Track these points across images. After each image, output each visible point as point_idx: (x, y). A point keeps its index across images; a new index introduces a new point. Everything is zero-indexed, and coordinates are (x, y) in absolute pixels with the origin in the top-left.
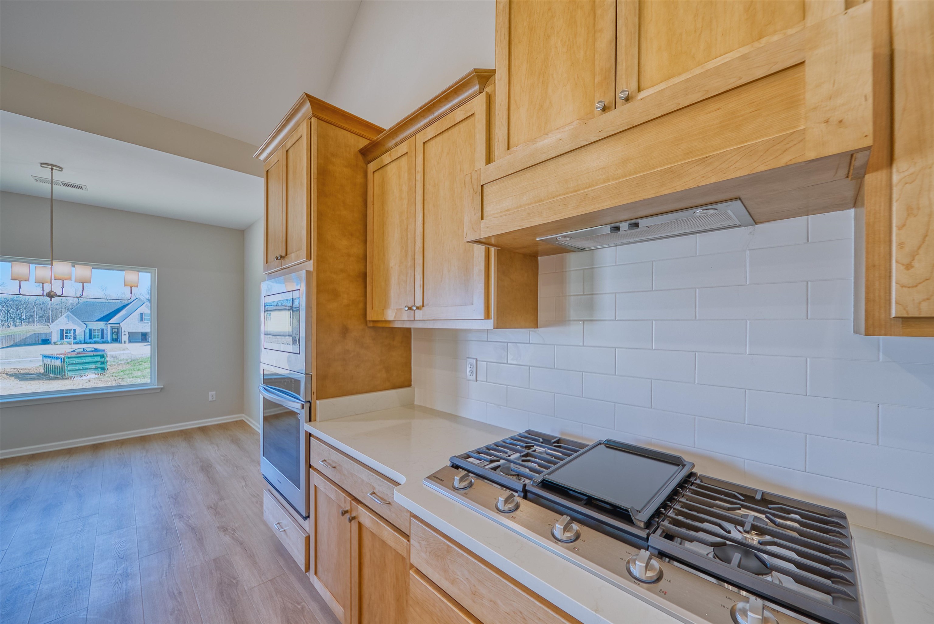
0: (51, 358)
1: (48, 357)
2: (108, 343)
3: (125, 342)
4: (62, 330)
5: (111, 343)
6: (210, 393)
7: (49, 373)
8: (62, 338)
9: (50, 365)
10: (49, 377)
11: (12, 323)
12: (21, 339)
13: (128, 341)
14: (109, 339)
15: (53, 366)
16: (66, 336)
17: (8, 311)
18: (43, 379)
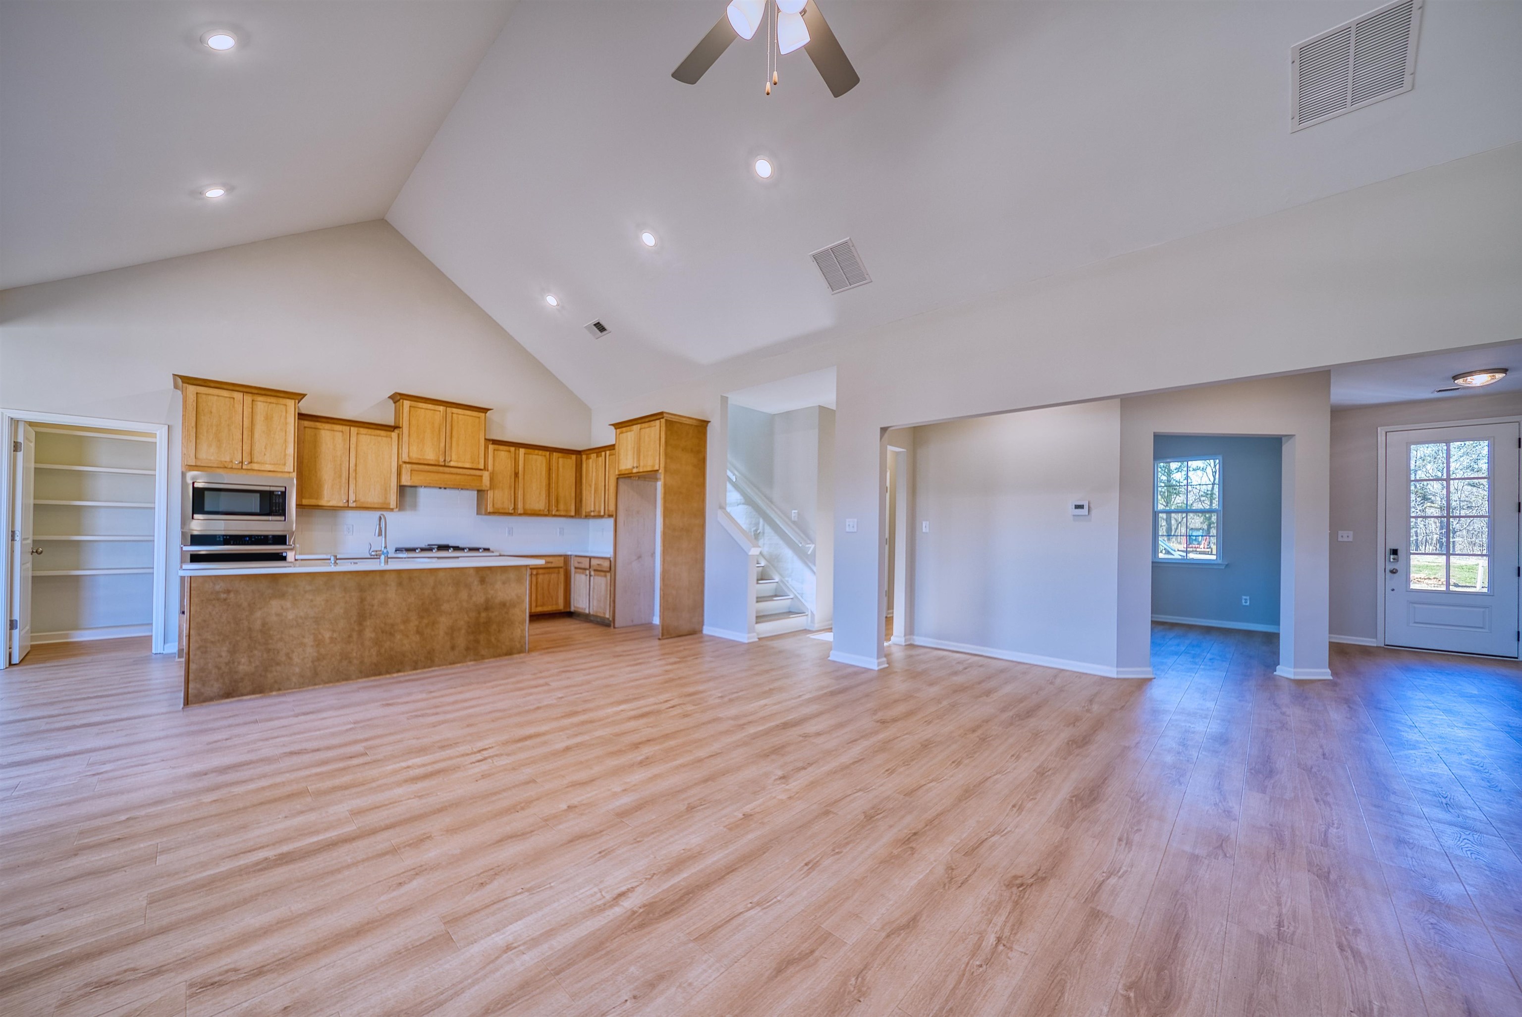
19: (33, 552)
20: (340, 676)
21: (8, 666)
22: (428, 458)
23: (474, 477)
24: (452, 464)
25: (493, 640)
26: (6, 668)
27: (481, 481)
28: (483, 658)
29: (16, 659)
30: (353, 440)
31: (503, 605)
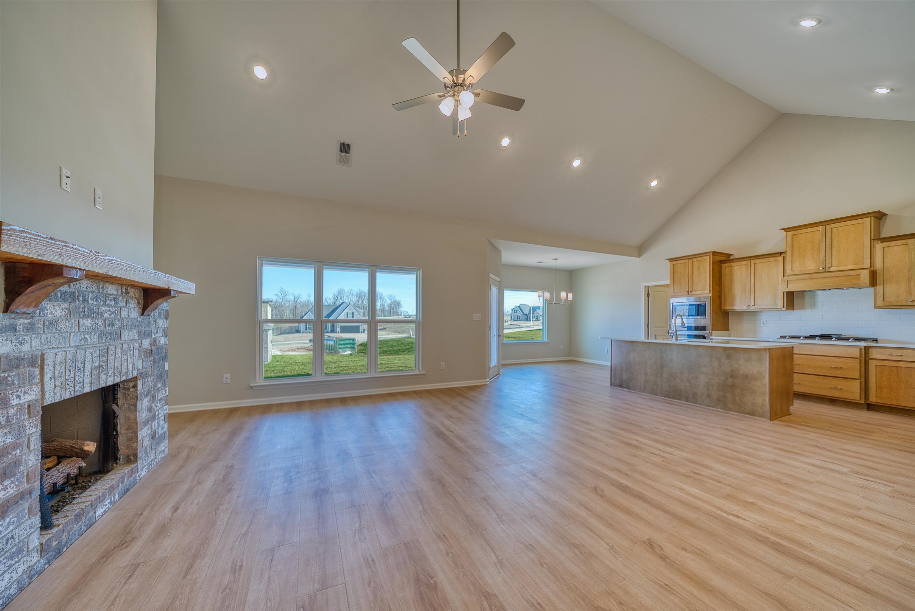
2: (329, 333)
3: (338, 333)
5: (331, 333)
8: (306, 329)
13: (340, 332)
14: (330, 331)
16: (308, 328)
20: (653, 392)
22: (809, 268)
23: (849, 277)
24: (832, 269)
25: (737, 399)
27: (859, 279)
28: (730, 410)
30: (753, 267)
31: (746, 376)
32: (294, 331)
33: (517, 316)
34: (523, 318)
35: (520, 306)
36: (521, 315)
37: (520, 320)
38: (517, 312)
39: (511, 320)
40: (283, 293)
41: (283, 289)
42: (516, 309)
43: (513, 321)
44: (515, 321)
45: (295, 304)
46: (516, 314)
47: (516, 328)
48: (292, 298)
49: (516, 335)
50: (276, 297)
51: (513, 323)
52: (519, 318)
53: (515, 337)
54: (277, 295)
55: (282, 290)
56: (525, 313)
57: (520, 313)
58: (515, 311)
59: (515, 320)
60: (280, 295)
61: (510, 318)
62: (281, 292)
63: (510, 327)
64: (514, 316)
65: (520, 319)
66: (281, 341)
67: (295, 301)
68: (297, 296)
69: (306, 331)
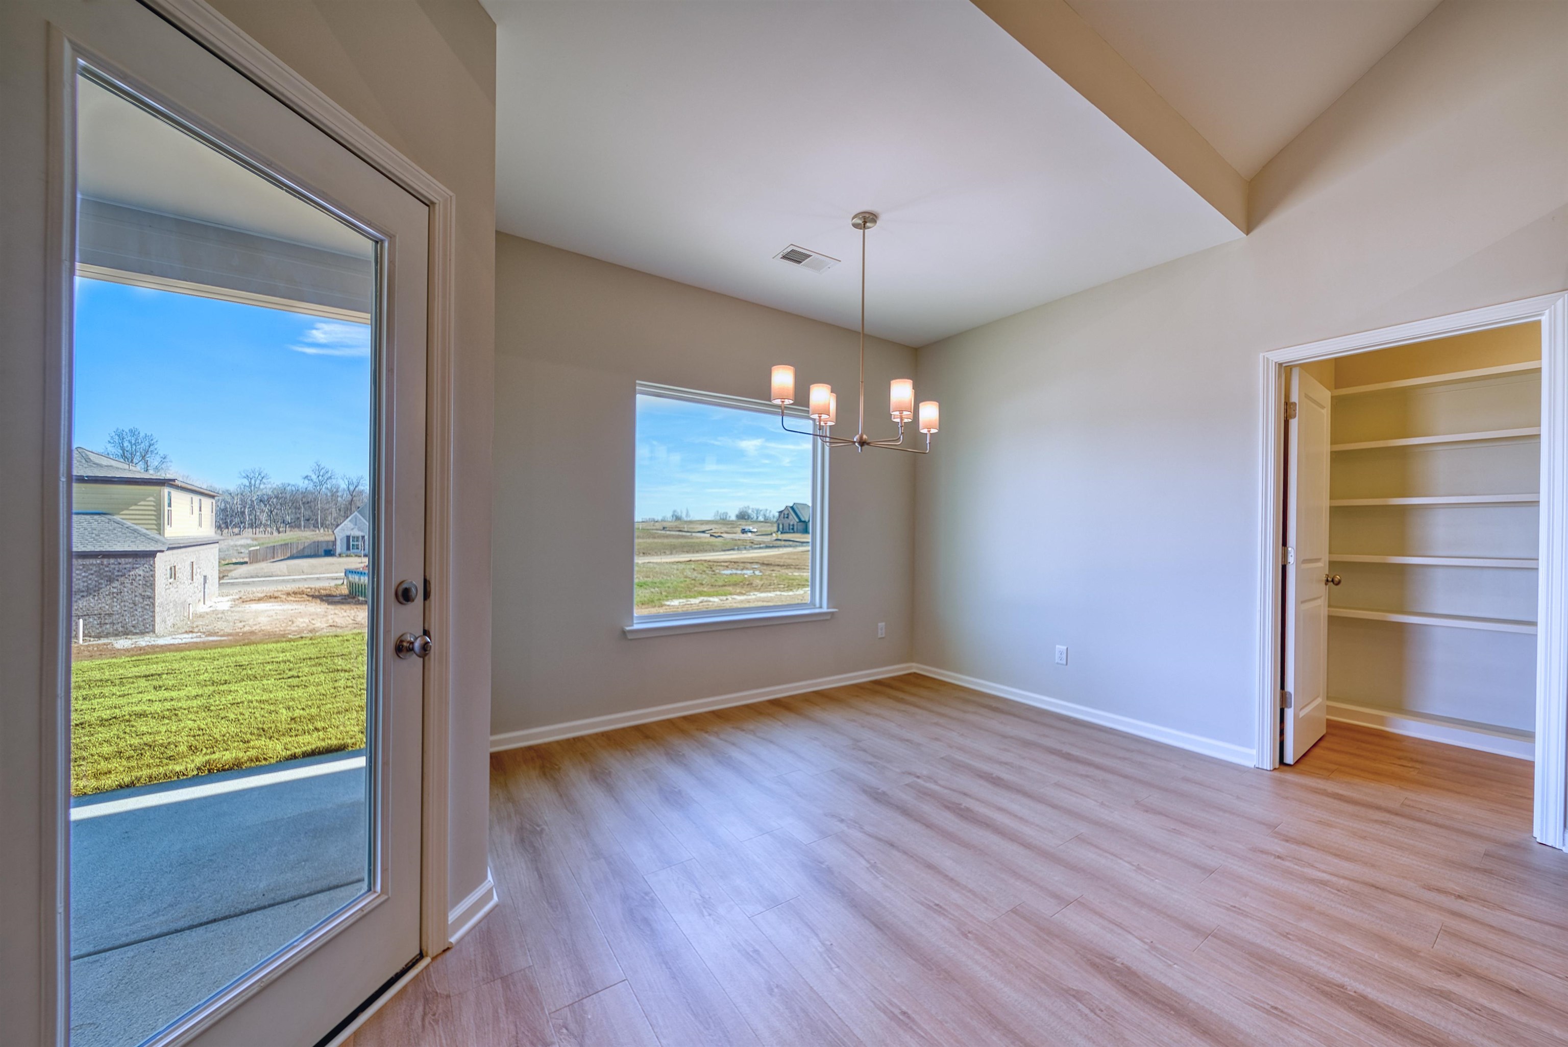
0: (360, 575)
1: (355, 572)
4: (348, 537)
6: (879, 624)
7: (356, 595)
8: (348, 548)
9: (358, 585)
10: (359, 600)
11: (275, 528)
12: (299, 549)
15: (362, 585)
16: (353, 545)
17: (271, 512)
18: (349, 603)
19: (1327, 580)
21: (1277, 766)
26: (1275, 769)
29: (1289, 758)
32: (321, 552)
33: (787, 525)
34: (799, 528)
35: (795, 507)
36: (795, 523)
37: (794, 532)
38: (787, 517)
39: (777, 532)
40: (321, 474)
41: (322, 466)
42: (786, 512)
43: (782, 533)
44: (785, 533)
45: (349, 497)
46: (786, 521)
47: (785, 546)
48: (343, 485)
49: (783, 560)
50: (306, 482)
51: (780, 536)
52: (791, 527)
53: (782, 564)
54: (307, 477)
55: (318, 469)
56: (803, 519)
57: (793, 520)
58: (786, 516)
59: (785, 531)
60: (314, 477)
61: (775, 529)
62: (317, 472)
63: (775, 545)
64: (783, 525)
65: (793, 529)
66: (279, 573)
67: (348, 489)
68: (355, 481)
69: (348, 552)
